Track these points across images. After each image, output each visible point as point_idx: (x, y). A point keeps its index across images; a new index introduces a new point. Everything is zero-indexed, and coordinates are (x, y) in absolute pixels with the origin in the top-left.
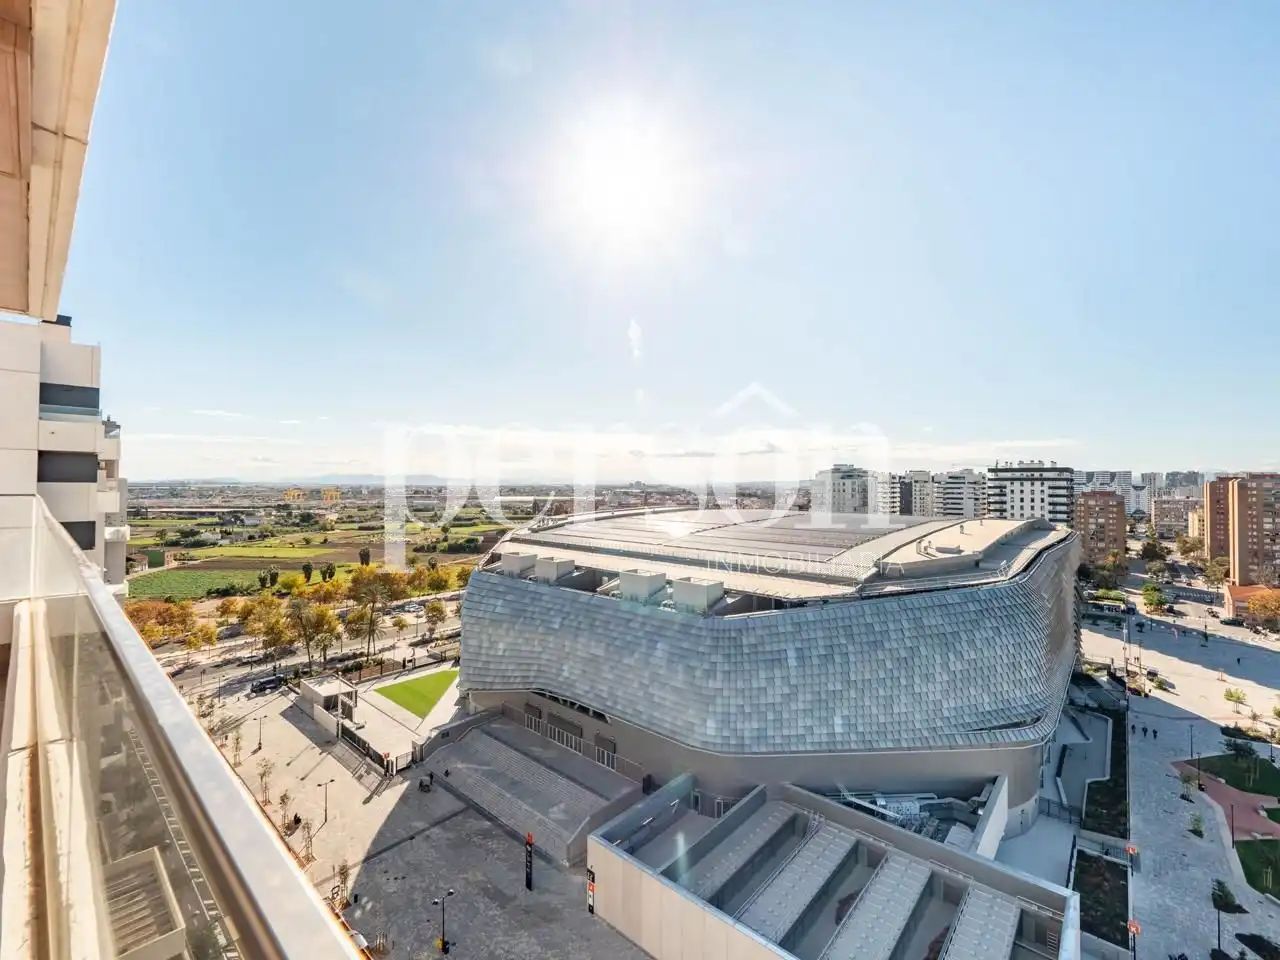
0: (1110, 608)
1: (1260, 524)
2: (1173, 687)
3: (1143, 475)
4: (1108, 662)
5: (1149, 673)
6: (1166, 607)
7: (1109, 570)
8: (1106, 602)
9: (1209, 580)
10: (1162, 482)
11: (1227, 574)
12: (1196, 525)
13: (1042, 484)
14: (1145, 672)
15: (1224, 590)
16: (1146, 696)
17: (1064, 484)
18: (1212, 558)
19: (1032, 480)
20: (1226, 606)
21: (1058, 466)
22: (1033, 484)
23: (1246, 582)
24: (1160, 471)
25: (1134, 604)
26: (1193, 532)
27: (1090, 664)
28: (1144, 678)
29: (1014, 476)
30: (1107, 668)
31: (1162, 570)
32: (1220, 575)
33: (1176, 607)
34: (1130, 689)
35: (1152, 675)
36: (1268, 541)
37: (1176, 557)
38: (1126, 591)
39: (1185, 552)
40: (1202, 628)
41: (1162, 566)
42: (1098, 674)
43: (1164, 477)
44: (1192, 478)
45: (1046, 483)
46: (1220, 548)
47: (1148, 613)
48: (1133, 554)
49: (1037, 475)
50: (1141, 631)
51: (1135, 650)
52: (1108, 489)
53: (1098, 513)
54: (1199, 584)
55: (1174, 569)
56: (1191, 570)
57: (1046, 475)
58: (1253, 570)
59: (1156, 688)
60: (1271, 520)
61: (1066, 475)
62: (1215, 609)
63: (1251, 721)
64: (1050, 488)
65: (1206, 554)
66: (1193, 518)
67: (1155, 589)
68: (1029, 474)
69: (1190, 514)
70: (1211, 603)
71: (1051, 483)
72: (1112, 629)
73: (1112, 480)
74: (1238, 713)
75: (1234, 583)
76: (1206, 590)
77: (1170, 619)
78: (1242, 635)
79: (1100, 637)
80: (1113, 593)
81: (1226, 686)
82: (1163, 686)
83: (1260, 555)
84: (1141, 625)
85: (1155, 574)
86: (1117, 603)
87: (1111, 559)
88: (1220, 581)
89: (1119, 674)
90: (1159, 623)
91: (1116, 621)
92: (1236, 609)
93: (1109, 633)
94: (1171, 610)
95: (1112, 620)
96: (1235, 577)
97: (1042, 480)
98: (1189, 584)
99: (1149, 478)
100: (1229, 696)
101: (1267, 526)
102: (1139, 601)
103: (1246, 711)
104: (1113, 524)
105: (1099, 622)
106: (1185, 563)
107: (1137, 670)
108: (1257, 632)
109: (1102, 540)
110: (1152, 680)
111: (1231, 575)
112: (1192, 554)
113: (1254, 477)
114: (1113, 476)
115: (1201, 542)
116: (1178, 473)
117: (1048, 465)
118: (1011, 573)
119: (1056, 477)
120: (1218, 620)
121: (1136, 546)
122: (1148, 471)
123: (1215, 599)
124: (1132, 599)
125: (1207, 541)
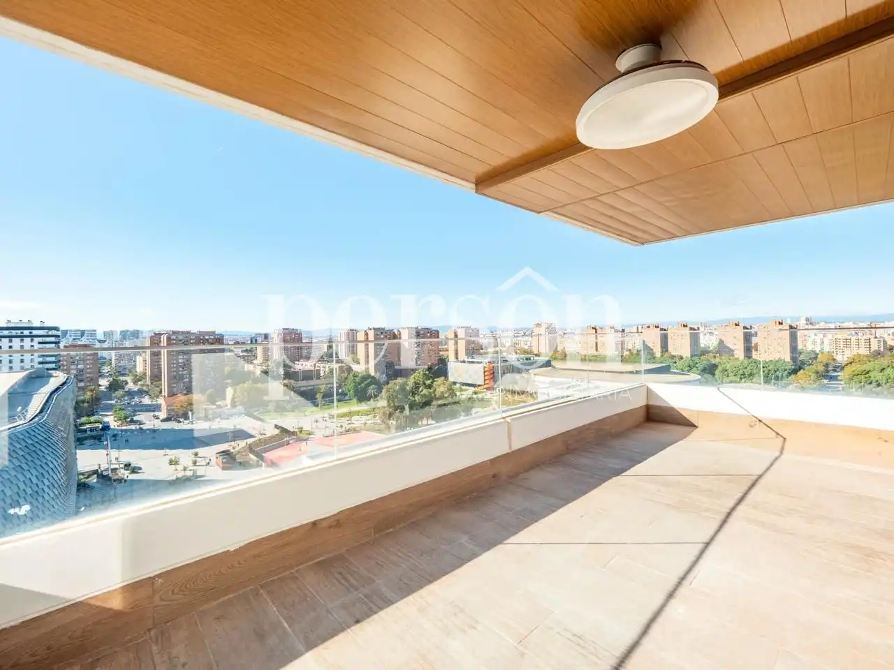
0: (91, 430)
1: (177, 360)
2: (140, 468)
3: (104, 333)
4: (96, 467)
5: (126, 465)
6: (129, 420)
7: (88, 402)
8: (88, 426)
9: (151, 398)
10: (117, 337)
11: (161, 392)
12: (142, 364)
13: (32, 340)
14: (122, 466)
15: (161, 401)
16: (125, 481)
17: (53, 339)
18: (152, 383)
19: (22, 337)
20: (163, 411)
21: (46, 325)
22: (22, 340)
23: (172, 394)
24: (117, 329)
25: (108, 423)
26: (139, 369)
27: (83, 474)
28: (122, 471)
29: (10, 334)
30: (95, 472)
31: (123, 396)
32: (157, 393)
33: (135, 418)
34: (115, 481)
35: (127, 466)
36: (181, 369)
37: (131, 386)
38: (101, 415)
39: (135, 382)
40: (152, 427)
41: (124, 393)
42: (90, 479)
43: (119, 333)
44: (136, 334)
45: (35, 339)
46: (156, 377)
47: (118, 426)
48: (102, 388)
49: (26, 332)
50: (115, 440)
51: (114, 453)
52: (80, 343)
53: (78, 361)
54: (146, 400)
55: (131, 394)
56: (141, 393)
57: (35, 332)
58: (174, 387)
59: (130, 473)
60: (181, 357)
61: (54, 332)
62: (157, 413)
63: (183, 472)
64: (40, 343)
65: (148, 382)
66: (139, 359)
67: (121, 409)
68: (19, 332)
69: (138, 357)
70: (154, 411)
71: (40, 339)
72: (95, 444)
73: (82, 335)
74: (176, 470)
75: (165, 396)
76: (150, 403)
77: (133, 427)
78: (172, 425)
79: (89, 451)
80: (92, 419)
81: (168, 458)
82: (135, 470)
83: (177, 377)
84: (115, 436)
85: (119, 399)
86: (96, 425)
87: (89, 394)
88: (157, 397)
89: (105, 473)
90: (126, 431)
91: (98, 437)
92: (168, 411)
93: (93, 447)
94: (132, 421)
95: (94, 438)
96: (165, 393)
97: (32, 337)
98: (141, 402)
99: (109, 334)
100: (171, 462)
101: (180, 361)
102: (111, 420)
103: (180, 467)
104: (90, 368)
105: (85, 442)
106: (136, 389)
107: (117, 466)
108: (179, 422)
109: (81, 381)
110: (127, 470)
111: (163, 393)
112: (140, 383)
113: (174, 333)
114: (83, 333)
115: (145, 374)
116: (128, 331)
117: (37, 324)
118: (29, 416)
119: (45, 334)
120: (159, 420)
121: (104, 383)
122: (108, 329)
123: (157, 408)
124: (106, 419)
125: (148, 373)
